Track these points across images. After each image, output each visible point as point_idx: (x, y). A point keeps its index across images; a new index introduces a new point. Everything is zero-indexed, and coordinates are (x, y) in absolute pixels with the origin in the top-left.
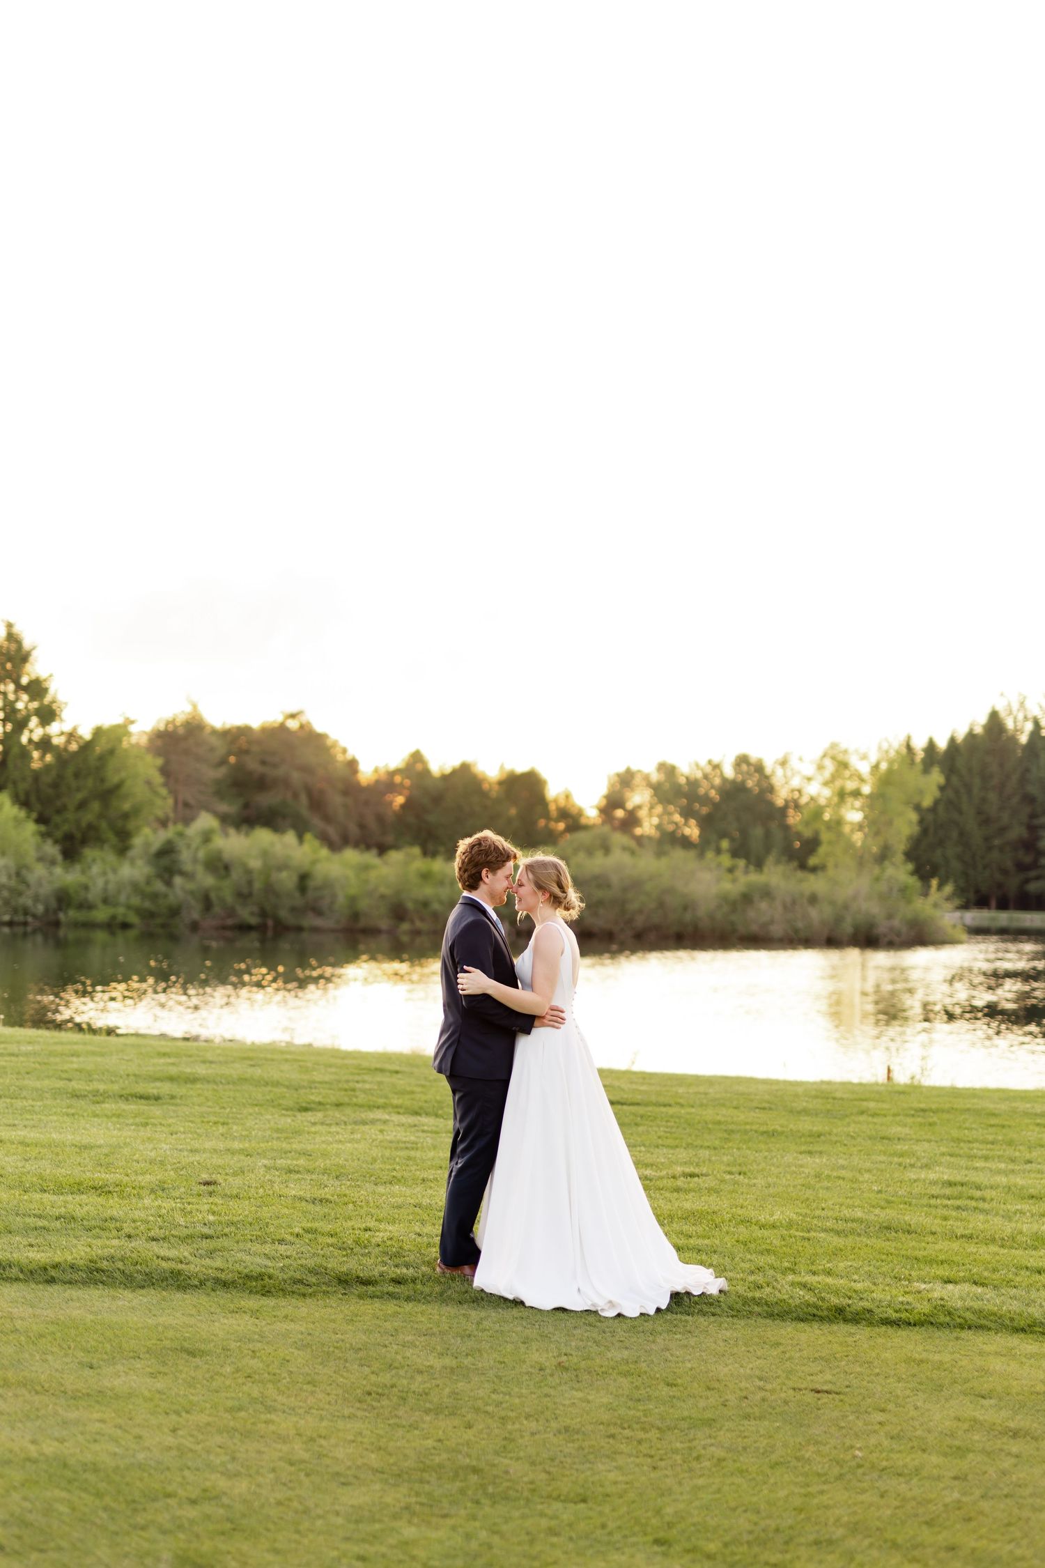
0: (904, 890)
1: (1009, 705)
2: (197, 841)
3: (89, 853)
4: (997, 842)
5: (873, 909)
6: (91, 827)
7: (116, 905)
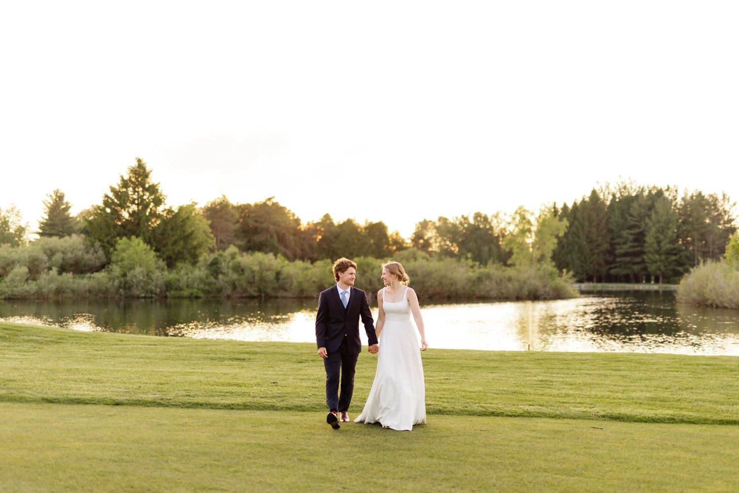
0: (551, 274)
1: (601, 187)
2: (229, 258)
3: (179, 264)
4: (596, 251)
5: (537, 283)
6: (179, 252)
7: (193, 288)
